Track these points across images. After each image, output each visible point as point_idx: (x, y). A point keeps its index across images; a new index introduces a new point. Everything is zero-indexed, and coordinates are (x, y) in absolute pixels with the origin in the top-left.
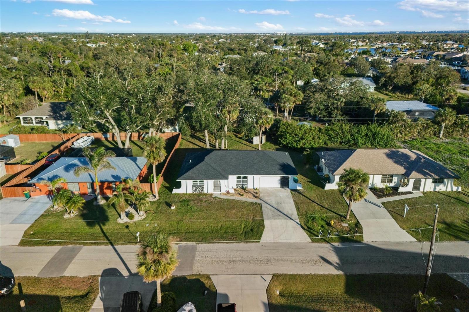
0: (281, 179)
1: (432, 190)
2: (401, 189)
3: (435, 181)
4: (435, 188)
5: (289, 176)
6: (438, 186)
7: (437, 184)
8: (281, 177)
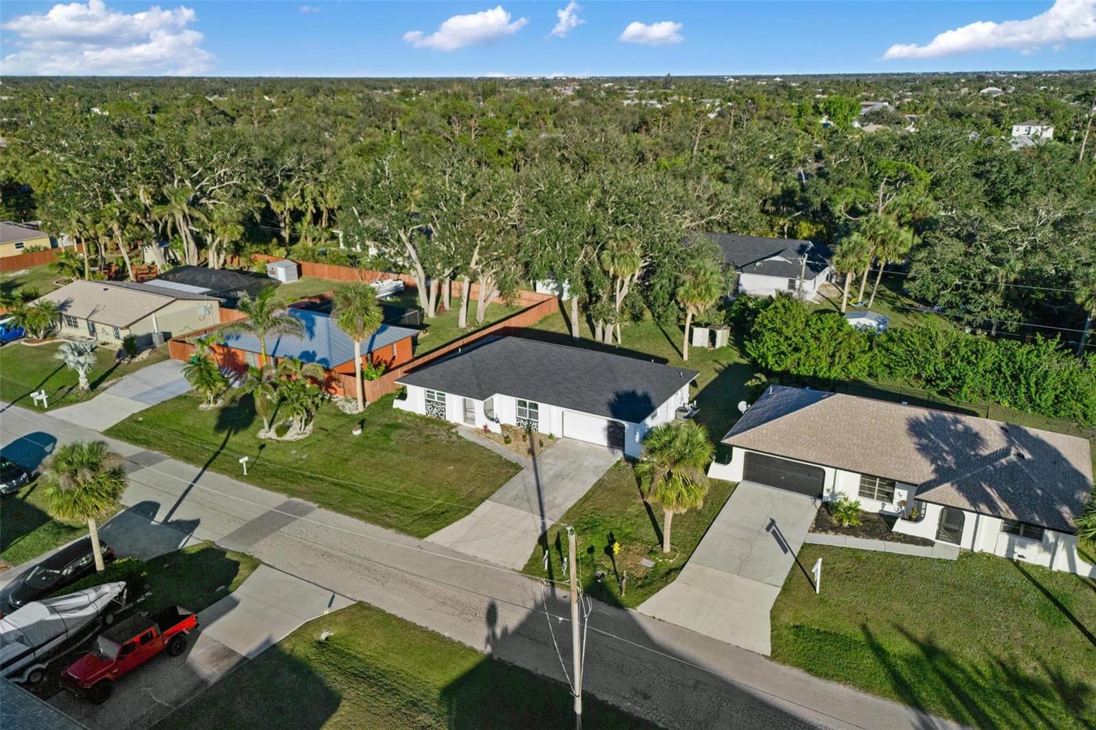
0: (609, 427)
1: (1001, 553)
2: (901, 527)
3: (1012, 529)
4: (1010, 550)
5: (624, 422)
6: (1023, 546)
7: (1017, 539)
8: (608, 421)
